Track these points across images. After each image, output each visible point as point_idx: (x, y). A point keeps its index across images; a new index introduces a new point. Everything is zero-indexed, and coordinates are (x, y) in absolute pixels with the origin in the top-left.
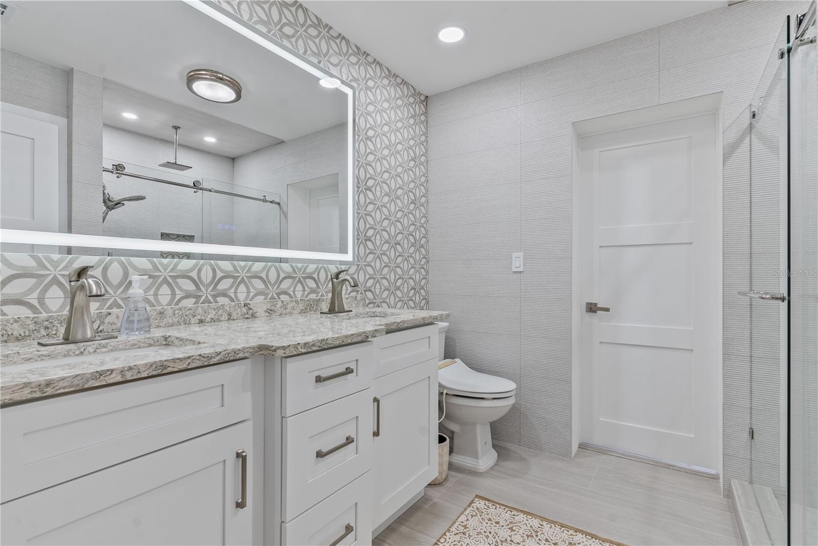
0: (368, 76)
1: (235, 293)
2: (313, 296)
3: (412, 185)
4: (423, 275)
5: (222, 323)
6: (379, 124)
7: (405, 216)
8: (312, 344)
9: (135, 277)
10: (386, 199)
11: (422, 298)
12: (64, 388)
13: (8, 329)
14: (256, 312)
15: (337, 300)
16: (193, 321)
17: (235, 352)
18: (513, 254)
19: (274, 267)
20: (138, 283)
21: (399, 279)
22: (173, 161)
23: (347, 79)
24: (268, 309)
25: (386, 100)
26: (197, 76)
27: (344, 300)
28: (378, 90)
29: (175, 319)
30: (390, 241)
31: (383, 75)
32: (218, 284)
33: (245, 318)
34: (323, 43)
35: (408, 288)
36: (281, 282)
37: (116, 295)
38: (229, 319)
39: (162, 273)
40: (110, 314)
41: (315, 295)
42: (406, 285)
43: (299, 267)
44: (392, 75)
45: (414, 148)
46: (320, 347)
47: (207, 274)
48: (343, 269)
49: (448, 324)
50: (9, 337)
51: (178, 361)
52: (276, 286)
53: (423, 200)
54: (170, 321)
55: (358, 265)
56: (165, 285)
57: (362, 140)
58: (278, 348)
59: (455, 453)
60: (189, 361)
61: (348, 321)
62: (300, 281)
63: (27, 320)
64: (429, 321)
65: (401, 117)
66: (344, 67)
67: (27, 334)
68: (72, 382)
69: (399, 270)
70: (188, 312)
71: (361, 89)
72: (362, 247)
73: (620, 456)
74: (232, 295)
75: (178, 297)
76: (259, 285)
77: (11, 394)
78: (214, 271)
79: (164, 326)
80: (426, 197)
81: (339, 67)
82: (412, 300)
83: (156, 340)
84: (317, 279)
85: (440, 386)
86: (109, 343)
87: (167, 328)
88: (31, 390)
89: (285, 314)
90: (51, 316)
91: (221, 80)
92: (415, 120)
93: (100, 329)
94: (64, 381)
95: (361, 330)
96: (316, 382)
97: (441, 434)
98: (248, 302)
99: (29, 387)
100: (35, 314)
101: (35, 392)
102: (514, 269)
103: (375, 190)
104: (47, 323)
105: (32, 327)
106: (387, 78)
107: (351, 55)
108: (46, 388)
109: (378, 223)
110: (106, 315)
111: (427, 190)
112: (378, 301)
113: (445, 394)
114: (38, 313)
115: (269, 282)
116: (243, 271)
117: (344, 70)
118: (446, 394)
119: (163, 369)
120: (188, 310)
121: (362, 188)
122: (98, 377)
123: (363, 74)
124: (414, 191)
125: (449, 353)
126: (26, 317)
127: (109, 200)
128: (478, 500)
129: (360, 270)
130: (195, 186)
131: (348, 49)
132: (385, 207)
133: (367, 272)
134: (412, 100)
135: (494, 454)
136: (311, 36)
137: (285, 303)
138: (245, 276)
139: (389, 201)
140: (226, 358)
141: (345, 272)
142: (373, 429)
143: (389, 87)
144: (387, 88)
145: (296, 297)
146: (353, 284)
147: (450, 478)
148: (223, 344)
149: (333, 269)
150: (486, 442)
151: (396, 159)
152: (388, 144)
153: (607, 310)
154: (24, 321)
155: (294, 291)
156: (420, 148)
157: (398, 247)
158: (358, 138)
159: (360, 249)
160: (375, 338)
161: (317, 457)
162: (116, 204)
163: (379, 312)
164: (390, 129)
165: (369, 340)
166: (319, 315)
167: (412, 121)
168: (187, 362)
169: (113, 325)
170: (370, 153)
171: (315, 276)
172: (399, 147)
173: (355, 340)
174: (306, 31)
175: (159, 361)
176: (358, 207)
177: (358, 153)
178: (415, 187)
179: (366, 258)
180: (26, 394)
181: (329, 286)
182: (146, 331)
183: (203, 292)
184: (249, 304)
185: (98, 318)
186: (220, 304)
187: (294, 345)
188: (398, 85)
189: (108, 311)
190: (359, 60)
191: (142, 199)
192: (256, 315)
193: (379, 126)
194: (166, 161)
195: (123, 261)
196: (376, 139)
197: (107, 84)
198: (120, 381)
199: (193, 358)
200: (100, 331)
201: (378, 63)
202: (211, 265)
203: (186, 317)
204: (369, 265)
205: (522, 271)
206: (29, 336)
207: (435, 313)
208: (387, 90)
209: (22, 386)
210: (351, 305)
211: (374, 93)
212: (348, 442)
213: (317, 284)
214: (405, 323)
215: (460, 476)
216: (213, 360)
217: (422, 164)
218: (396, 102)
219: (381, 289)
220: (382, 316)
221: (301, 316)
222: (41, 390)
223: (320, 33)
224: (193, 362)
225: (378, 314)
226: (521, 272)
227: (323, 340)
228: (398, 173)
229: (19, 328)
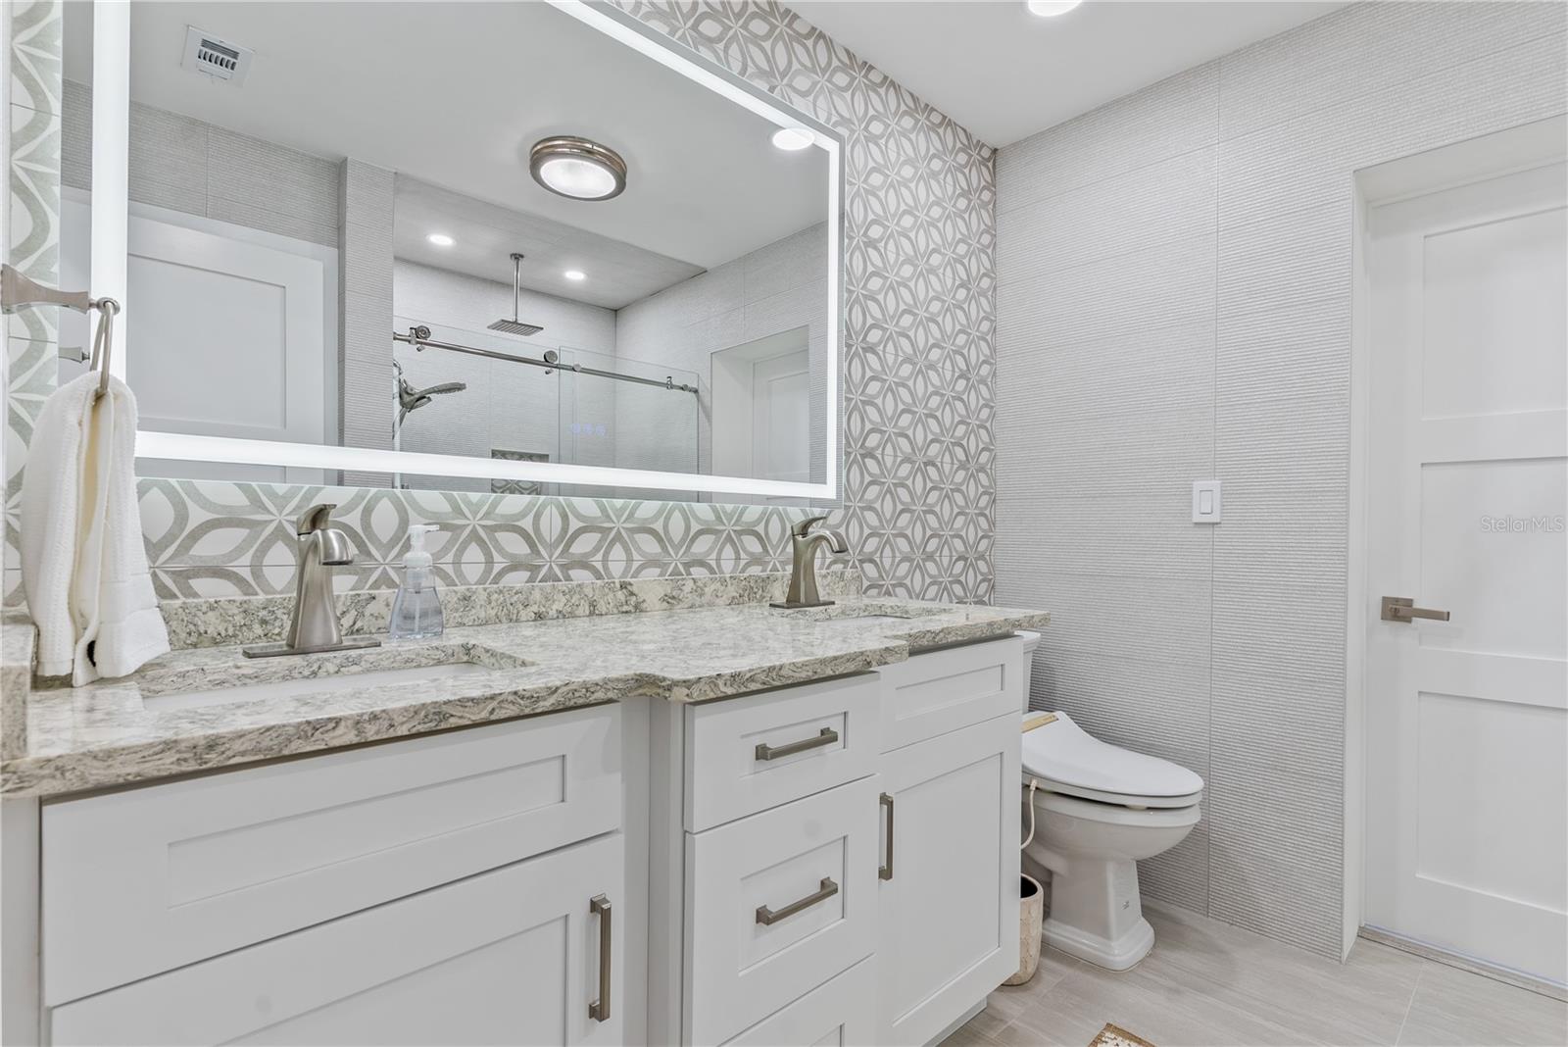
0: (871, 112)
1: (605, 560)
2: (755, 570)
3: (961, 339)
4: (983, 530)
5: (578, 622)
6: (892, 212)
7: (946, 404)
8: (748, 675)
9: (416, 529)
10: (906, 370)
11: (980, 578)
12: (243, 754)
13: (199, 623)
14: (644, 601)
15: (805, 579)
16: (523, 615)
17: (587, 688)
18: (1195, 483)
19: (680, 511)
20: (422, 539)
21: (931, 537)
22: (511, 319)
23: (828, 120)
24: (666, 596)
25: (908, 161)
26: (546, 151)
27: (818, 580)
28: (892, 140)
29: (491, 611)
30: (915, 458)
31: (903, 107)
32: (573, 542)
33: (623, 612)
34: (780, 48)
35: (951, 556)
36: (693, 540)
37: (387, 562)
38: (591, 614)
39: (469, 519)
40: (374, 598)
41: (760, 568)
42: (946, 551)
43: (729, 511)
44: (921, 107)
45: (966, 261)
46: (764, 684)
47: (551, 525)
48: (817, 515)
49: (1039, 635)
50: (201, 638)
51: (470, 704)
52: (684, 547)
53: (985, 370)
54: (482, 615)
55: (847, 508)
56: (473, 543)
57: (858, 247)
58: (676, 683)
59: (1055, 919)
60: (494, 704)
61: (826, 623)
62: (729, 539)
63: (230, 606)
64: (1004, 630)
65: (940, 195)
66: (821, 98)
67: (230, 633)
68: (258, 742)
69: (931, 519)
70: (515, 598)
71: (857, 140)
72: (855, 469)
73: (1476, 971)
74: (599, 566)
75: (497, 568)
76: (650, 546)
77: (138, 763)
78: (565, 517)
79: (470, 624)
80: (991, 364)
81: (811, 98)
82: (960, 582)
83: (450, 651)
84: (764, 536)
85: (1026, 771)
86: (364, 655)
87: (476, 628)
88: (178, 756)
89: (700, 606)
90: (270, 600)
91: (588, 154)
92: (970, 201)
93: (356, 627)
94: (242, 740)
95: (853, 648)
96: (757, 759)
97: (1024, 875)
98: (628, 580)
99: (174, 751)
100: (246, 594)
101: (185, 760)
102: (1197, 518)
103: (884, 351)
104: (265, 612)
105: (239, 619)
106: (912, 116)
107: (835, 71)
108: (207, 754)
109: (890, 419)
110: (367, 600)
111: (993, 350)
112: (888, 582)
113: (1033, 788)
114: (252, 595)
115: (670, 540)
116: (619, 517)
117: (822, 102)
118: (1037, 788)
119: (441, 721)
120: (516, 594)
121: (858, 346)
122: (309, 734)
123: (860, 109)
124: (965, 352)
125: (1041, 698)
126: (230, 601)
127: (407, 393)
128: (1113, 1036)
129: (851, 517)
130: (546, 361)
131: (830, 58)
132: (904, 385)
133: (866, 522)
134: (962, 158)
135: (1145, 932)
136: (756, 36)
137: (699, 584)
138: (623, 528)
139: (912, 373)
140: (570, 700)
141: (822, 521)
142: (880, 863)
143: (915, 134)
144: (911, 136)
145: (722, 572)
146: (836, 547)
147: (1046, 977)
148: (566, 670)
149: (797, 517)
150: (1127, 903)
151: (927, 283)
152: (912, 253)
153: (1444, 616)
154: (225, 607)
155: (718, 560)
156: (978, 260)
157: (931, 470)
158: (850, 244)
159: (851, 475)
160: (886, 666)
161: (757, 922)
162: (418, 400)
163: (891, 607)
164: (916, 221)
165: (871, 669)
166: (767, 610)
167: (962, 203)
168: (490, 708)
169: (380, 619)
170: (873, 274)
171: (760, 529)
172: (936, 259)
173: (840, 670)
174: (745, 27)
175: (432, 703)
176: (849, 387)
177: (849, 274)
178: (969, 343)
179: (864, 492)
180: (167, 764)
181: (788, 550)
182: (435, 634)
183: (544, 558)
184: (631, 584)
185: (353, 605)
186: (575, 583)
187: (710, 677)
188: (934, 128)
189: (371, 592)
190: (853, 79)
191: (459, 389)
192: (644, 606)
193: (893, 216)
194: (500, 319)
195: (398, 498)
196: (886, 244)
197: (401, 182)
198: (354, 742)
199: (501, 698)
200: (357, 630)
201: (892, 83)
202: (559, 506)
203: (511, 608)
204: (871, 508)
205: (1218, 521)
206: (235, 636)
207: (1016, 614)
208: (910, 140)
209: (161, 746)
210: (833, 590)
211: (884, 148)
212: (824, 892)
213: (764, 547)
214: (949, 633)
215: (1067, 971)
216: (541, 703)
217: (983, 293)
218: (929, 164)
219: (894, 557)
220: (898, 615)
221: (731, 612)
222: (198, 757)
223: (773, 28)
224: (501, 707)
225: (889, 611)
226: (1213, 524)
227: (771, 669)
228: (932, 314)
229: (218, 621)
